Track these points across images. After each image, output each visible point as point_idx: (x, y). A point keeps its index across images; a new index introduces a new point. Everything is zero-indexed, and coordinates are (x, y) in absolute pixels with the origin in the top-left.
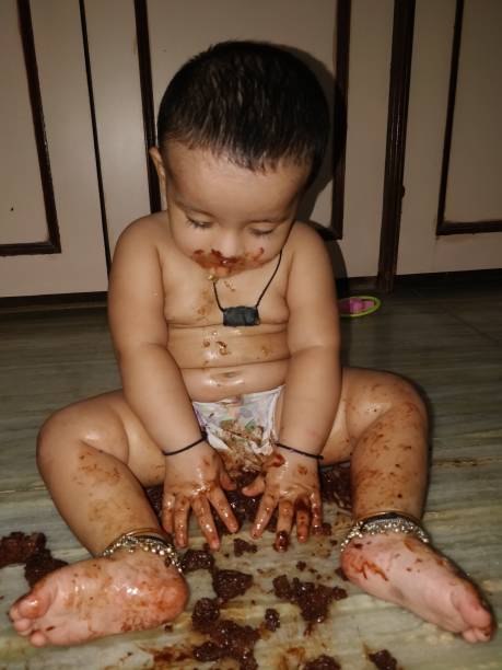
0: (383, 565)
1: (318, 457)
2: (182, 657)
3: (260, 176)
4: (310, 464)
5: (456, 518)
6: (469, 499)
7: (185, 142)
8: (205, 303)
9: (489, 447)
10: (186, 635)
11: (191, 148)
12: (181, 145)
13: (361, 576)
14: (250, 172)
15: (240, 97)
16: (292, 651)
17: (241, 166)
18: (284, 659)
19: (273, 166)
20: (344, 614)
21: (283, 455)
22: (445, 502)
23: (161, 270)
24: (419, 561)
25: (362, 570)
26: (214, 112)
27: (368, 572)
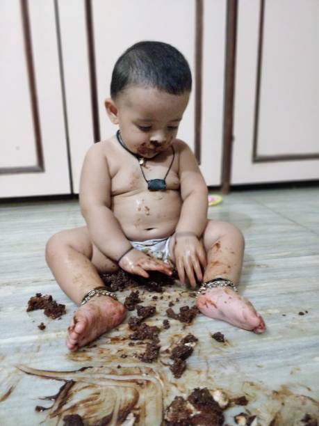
0: (214, 301)
2: (124, 339)
10: (126, 331)
13: (205, 306)
16: (176, 336)
18: (172, 339)
20: (201, 323)
24: (230, 298)
25: (206, 304)
27: (208, 304)
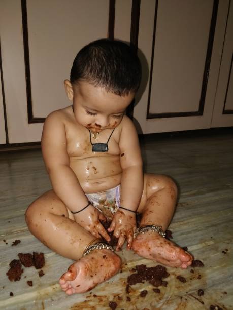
1: (135, 212)
3: (122, 97)
4: (133, 214)
5: (188, 223)
6: (190, 216)
7: (93, 84)
8: (86, 146)
9: (190, 198)
11: (95, 86)
12: (90, 85)
14: (119, 96)
15: (115, 67)
17: (116, 94)
19: (128, 94)
21: (124, 212)
22: (182, 218)
23: (66, 134)
26: (106, 72)
